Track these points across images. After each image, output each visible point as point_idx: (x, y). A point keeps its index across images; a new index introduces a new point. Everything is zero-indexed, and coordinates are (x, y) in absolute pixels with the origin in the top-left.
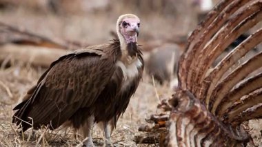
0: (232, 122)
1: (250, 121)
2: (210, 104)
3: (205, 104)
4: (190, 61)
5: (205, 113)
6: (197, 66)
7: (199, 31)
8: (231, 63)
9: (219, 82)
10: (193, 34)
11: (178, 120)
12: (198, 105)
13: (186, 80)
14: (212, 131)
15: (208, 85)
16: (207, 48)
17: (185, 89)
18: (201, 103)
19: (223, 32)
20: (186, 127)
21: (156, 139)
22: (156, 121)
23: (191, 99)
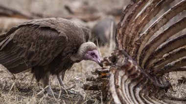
0: (157, 74)
1: (170, 73)
2: (140, 60)
3: (136, 60)
4: (125, 28)
5: (137, 67)
6: (130, 32)
7: (132, 6)
8: (155, 30)
9: (147, 44)
10: (127, 8)
11: (116, 72)
12: (131, 61)
13: (122, 42)
14: (142, 81)
15: (139, 46)
16: (137, 18)
17: (121, 49)
18: (134, 60)
19: (150, 6)
20: (122, 77)
21: (100, 87)
22: (99, 73)
23: (126, 56)
